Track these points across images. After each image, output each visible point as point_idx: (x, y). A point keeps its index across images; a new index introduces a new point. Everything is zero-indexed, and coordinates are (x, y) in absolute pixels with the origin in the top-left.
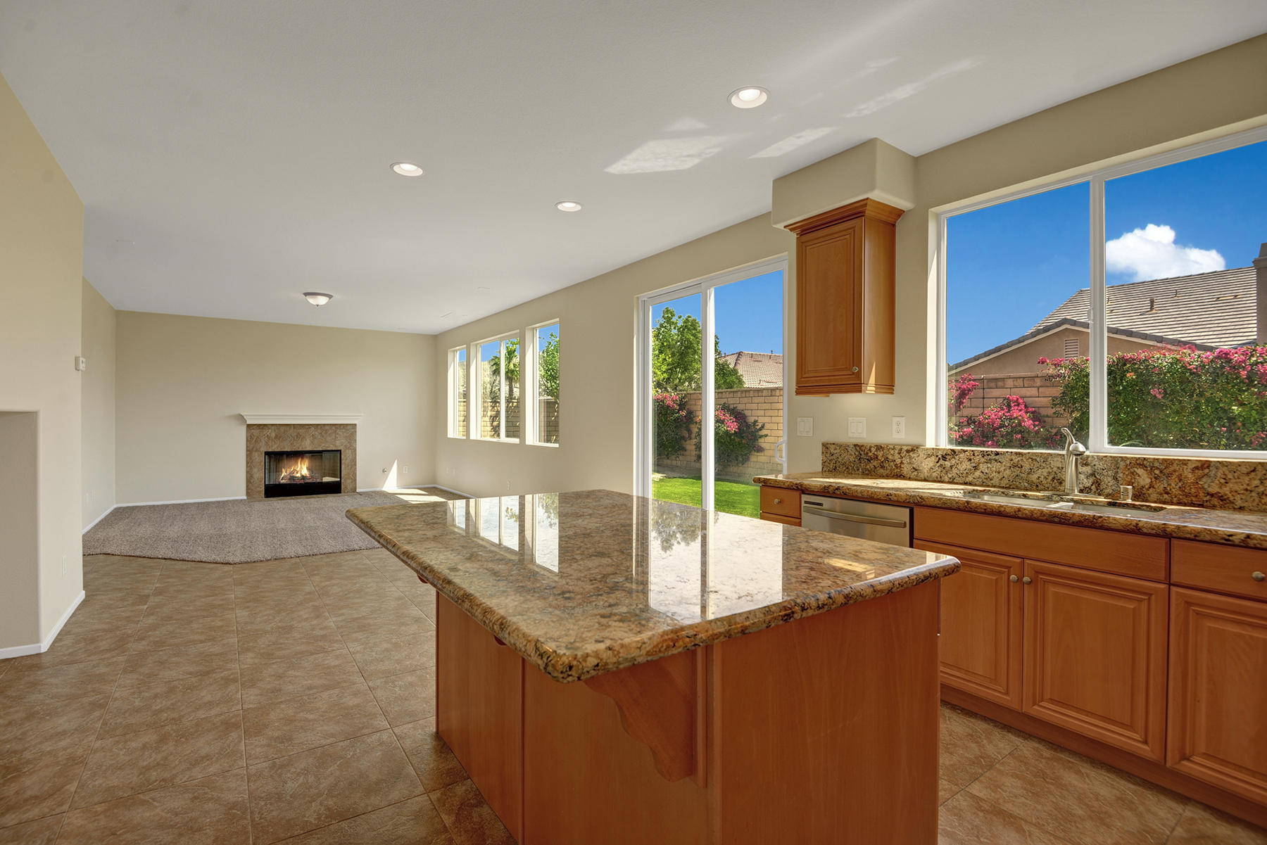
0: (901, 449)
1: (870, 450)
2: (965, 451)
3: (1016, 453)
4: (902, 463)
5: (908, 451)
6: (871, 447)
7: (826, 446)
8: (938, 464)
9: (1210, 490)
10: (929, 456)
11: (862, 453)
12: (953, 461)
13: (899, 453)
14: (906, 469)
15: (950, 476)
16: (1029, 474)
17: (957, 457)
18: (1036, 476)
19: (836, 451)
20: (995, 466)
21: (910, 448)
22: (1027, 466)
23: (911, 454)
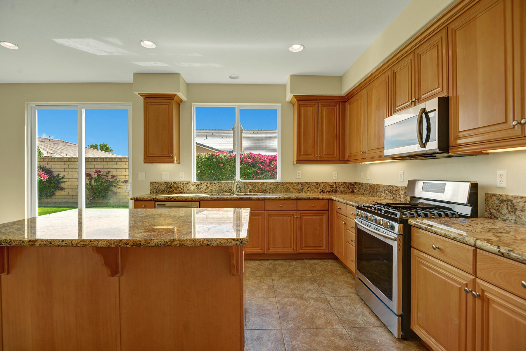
0: (183, 183)
1: (171, 184)
2: (205, 183)
3: (220, 183)
4: (183, 188)
5: (186, 184)
6: (171, 183)
7: (152, 184)
8: (196, 188)
9: (264, 189)
10: (193, 185)
11: (168, 185)
12: (201, 186)
13: (183, 185)
14: (185, 190)
15: (200, 191)
16: (223, 188)
17: (202, 185)
18: (225, 189)
19: (157, 185)
20: (214, 187)
21: (186, 183)
22: (223, 186)
23: (187, 185)
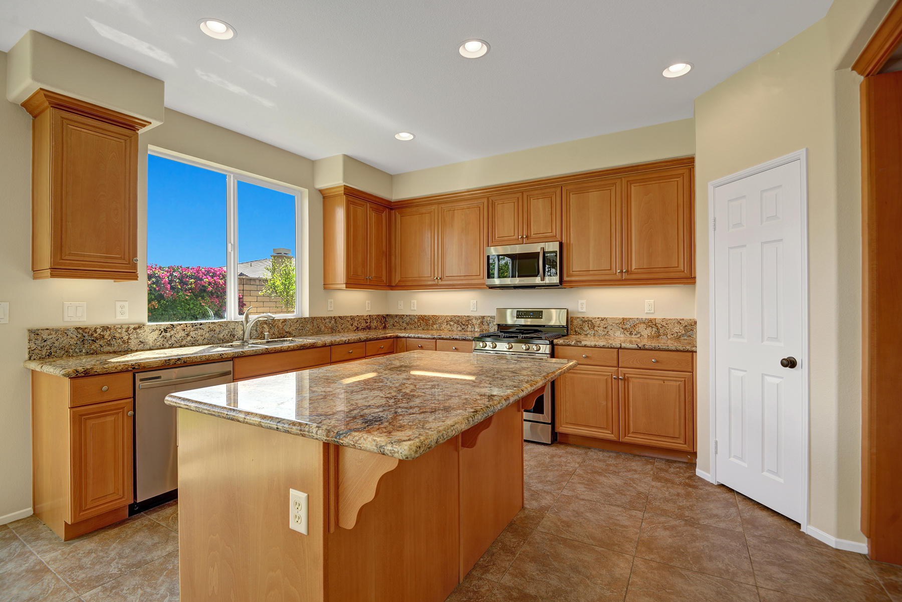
0: (129, 328)
1: (95, 331)
2: (180, 325)
3: (212, 323)
4: (129, 338)
5: (135, 329)
6: (96, 329)
7: (34, 333)
8: (161, 336)
9: (287, 331)
10: (154, 330)
11: (86, 335)
12: (172, 333)
13: (126, 331)
14: (133, 343)
15: (170, 343)
16: (219, 334)
17: (175, 329)
18: (222, 335)
19: (50, 337)
20: (200, 332)
21: (136, 326)
22: (217, 330)
23: (138, 330)
